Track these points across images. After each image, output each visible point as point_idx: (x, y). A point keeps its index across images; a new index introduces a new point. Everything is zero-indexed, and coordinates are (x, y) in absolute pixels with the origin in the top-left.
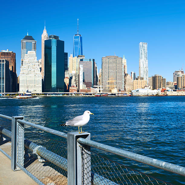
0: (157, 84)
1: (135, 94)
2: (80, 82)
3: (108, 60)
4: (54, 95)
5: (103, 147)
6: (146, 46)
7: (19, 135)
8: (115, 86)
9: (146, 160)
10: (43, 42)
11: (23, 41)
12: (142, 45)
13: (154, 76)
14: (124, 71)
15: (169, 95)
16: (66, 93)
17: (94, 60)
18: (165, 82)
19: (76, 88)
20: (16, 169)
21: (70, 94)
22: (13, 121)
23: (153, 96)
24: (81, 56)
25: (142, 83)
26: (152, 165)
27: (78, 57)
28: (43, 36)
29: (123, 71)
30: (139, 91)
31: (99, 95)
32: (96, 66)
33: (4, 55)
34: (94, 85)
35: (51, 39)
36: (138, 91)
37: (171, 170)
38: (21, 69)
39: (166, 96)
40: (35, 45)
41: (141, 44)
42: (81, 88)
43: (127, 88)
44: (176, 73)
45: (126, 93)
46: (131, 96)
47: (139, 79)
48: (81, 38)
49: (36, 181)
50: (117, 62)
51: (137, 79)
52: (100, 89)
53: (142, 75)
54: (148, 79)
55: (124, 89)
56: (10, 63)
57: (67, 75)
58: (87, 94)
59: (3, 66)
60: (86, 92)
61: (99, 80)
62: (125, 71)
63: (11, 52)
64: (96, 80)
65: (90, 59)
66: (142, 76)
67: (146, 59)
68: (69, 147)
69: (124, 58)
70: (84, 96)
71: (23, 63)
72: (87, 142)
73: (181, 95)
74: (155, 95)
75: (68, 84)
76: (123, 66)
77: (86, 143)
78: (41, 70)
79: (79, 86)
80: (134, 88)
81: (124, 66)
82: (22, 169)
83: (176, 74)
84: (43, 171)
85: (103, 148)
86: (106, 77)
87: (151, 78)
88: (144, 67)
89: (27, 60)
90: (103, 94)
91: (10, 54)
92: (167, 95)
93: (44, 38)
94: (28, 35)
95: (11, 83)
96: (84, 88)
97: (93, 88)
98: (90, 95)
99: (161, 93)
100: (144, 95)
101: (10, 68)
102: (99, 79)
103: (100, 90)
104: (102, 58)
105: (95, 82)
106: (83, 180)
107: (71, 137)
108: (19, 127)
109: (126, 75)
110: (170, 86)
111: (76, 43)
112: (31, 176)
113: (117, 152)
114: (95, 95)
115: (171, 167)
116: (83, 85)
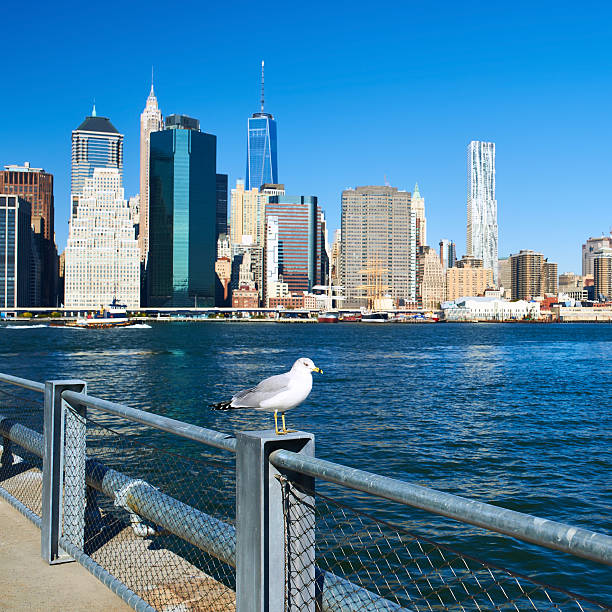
0: (529, 282)
1: (451, 314)
2: (269, 274)
3: (361, 200)
4: (182, 318)
5: (361, 480)
6: (490, 152)
7: (69, 443)
8: (386, 288)
9: (509, 523)
10: (146, 140)
11: (79, 135)
12: (477, 150)
13: (516, 253)
14: (418, 237)
15: (567, 319)
16: (222, 309)
17: (315, 200)
18: (553, 275)
19: (254, 295)
20: (57, 557)
21: (233, 313)
22: (51, 395)
23: (513, 321)
24: (272, 185)
25: (478, 279)
26: (529, 537)
27: (262, 188)
28: (144, 118)
29: (414, 238)
30: (466, 306)
31: (332, 317)
32: (322, 220)
33: (16, 182)
34: (314, 285)
35: (171, 127)
36: (463, 304)
37: (596, 553)
38: (72, 228)
39: (557, 321)
40: (118, 147)
41: (474, 145)
42: (272, 293)
43: (427, 293)
44: (591, 246)
45: (422, 311)
46: (441, 320)
47: (467, 267)
48: (273, 126)
49: (126, 597)
50: (394, 206)
51: (460, 265)
52: (334, 298)
53: (477, 251)
54: (496, 264)
55: (417, 298)
56: (35, 208)
57: (225, 250)
58: (293, 315)
59: (12, 218)
60: (289, 308)
61: (331, 268)
62: (421, 239)
63: (37, 170)
64: (323, 266)
65: (302, 197)
66: (475, 255)
67: (490, 198)
68: (244, 482)
69: (416, 194)
70: (282, 319)
71: (78, 208)
72: (302, 463)
73: (607, 319)
74: (520, 318)
75: (229, 280)
76: (413, 221)
77: (299, 466)
78: (137, 233)
79: (265, 286)
80: (450, 296)
81: (418, 221)
82: (77, 556)
83: (591, 249)
84: (143, 569)
85: (360, 484)
86: (357, 256)
87: (508, 263)
88: (485, 224)
89: (92, 198)
90: (345, 315)
91: (36, 179)
92: (560, 320)
93: (148, 125)
94: (94, 114)
95: (37, 277)
96: (282, 295)
97: (311, 294)
98: (301, 317)
99: (539, 311)
100: (484, 319)
101: (36, 226)
102: (331, 262)
103: (334, 301)
104: (344, 192)
105: (319, 273)
106: (289, 594)
107: (249, 448)
108: (70, 415)
109: (422, 251)
110: (572, 288)
111: (256, 143)
112: (108, 583)
113: (410, 497)
114: (320, 316)
115: (598, 543)
116: (279, 284)
